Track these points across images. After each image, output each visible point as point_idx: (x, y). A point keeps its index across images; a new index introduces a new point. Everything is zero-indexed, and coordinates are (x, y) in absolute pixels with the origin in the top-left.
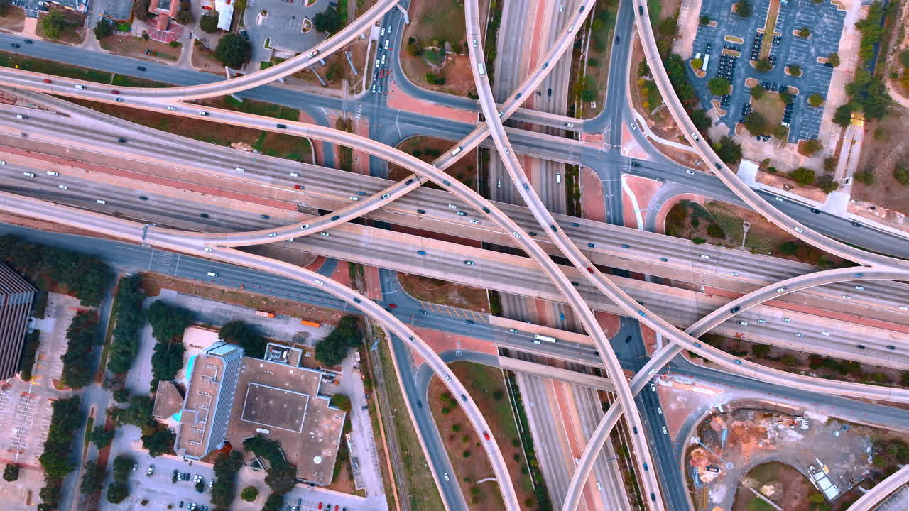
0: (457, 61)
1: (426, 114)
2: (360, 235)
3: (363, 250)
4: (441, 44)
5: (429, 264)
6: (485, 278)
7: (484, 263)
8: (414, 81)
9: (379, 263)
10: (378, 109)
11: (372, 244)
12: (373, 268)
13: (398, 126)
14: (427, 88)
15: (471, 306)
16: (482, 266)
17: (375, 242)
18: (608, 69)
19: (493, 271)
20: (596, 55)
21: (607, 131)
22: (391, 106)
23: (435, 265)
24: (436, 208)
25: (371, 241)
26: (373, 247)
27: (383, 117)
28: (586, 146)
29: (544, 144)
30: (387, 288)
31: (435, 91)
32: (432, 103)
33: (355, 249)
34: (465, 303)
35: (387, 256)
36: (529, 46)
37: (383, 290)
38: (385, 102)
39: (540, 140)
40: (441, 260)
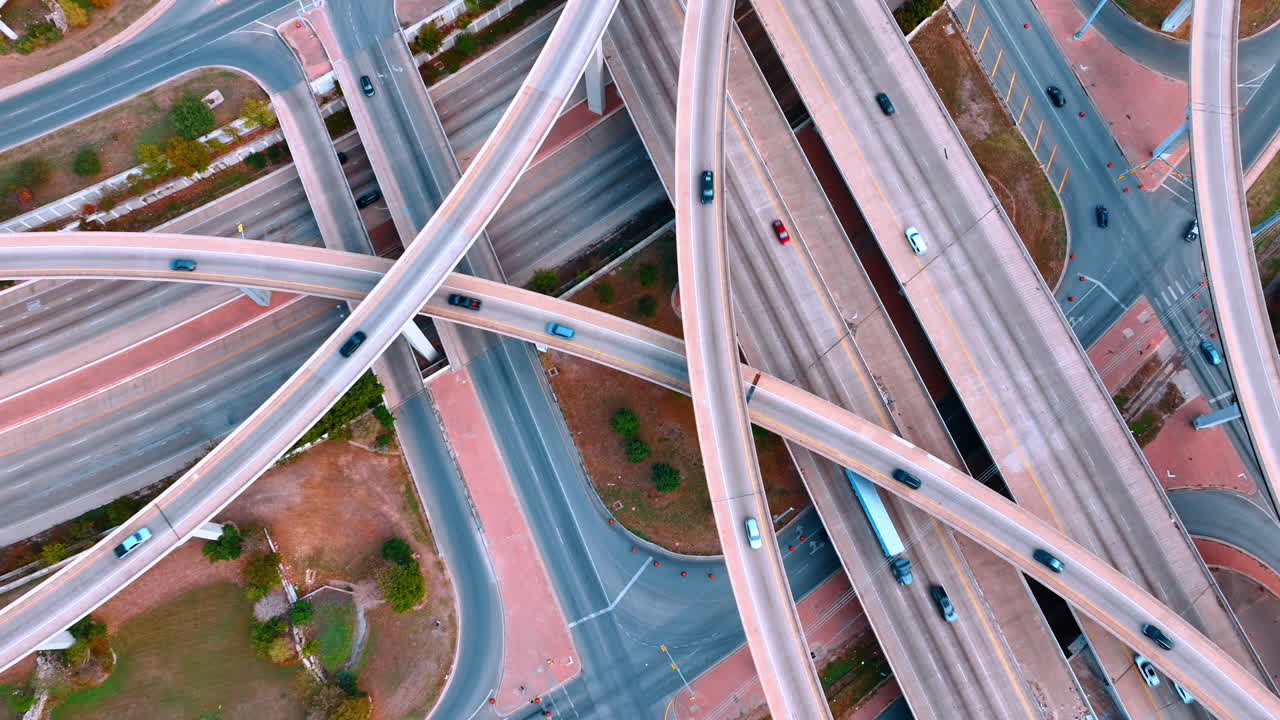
0: (303, 550)
1: (528, 533)
2: (1038, 467)
3: (1070, 428)
4: (273, 630)
5: (958, 222)
6: (878, 56)
7: (840, 79)
8: (447, 642)
9: (1069, 358)
10: (608, 695)
11: (1033, 415)
12: (1098, 362)
13: (620, 595)
14: (446, 584)
15: (963, 64)
16: (850, 80)
17: (1019, 409)
18: (81, 124)
19: (842, 46)
20: (60, 177)
21: (265, 27)
22: (574, 663)
23: (946, 200)
24: (791, 303)
25: (1029, 424)
26: (1039, 405)
27: (622, 660)
28: (338, 49)
29: (404, 155)
30: (1102, 307)
31: (439, 555)
32: (483, 541)
33: (1088, 452)
34: (968, 84)
35: (1031, 350)
36: (146, 380)
37: (1114, 311)
38: (572, 688)
39: (399, 170)
40: (923, 194)
